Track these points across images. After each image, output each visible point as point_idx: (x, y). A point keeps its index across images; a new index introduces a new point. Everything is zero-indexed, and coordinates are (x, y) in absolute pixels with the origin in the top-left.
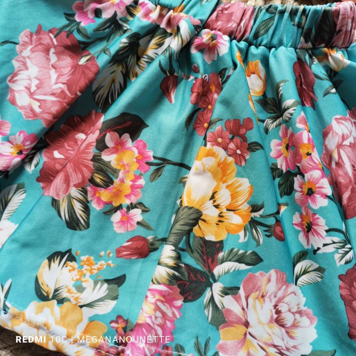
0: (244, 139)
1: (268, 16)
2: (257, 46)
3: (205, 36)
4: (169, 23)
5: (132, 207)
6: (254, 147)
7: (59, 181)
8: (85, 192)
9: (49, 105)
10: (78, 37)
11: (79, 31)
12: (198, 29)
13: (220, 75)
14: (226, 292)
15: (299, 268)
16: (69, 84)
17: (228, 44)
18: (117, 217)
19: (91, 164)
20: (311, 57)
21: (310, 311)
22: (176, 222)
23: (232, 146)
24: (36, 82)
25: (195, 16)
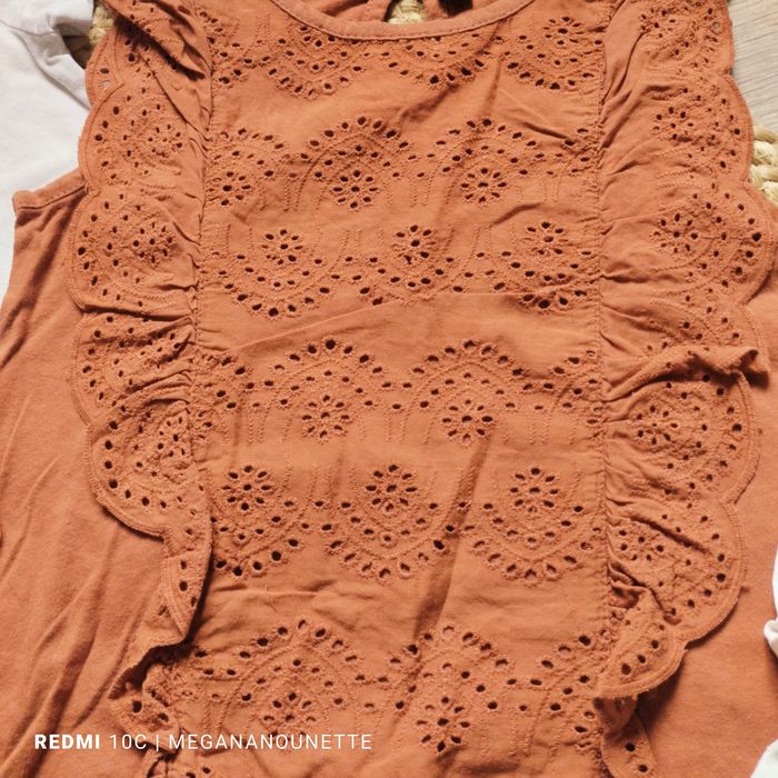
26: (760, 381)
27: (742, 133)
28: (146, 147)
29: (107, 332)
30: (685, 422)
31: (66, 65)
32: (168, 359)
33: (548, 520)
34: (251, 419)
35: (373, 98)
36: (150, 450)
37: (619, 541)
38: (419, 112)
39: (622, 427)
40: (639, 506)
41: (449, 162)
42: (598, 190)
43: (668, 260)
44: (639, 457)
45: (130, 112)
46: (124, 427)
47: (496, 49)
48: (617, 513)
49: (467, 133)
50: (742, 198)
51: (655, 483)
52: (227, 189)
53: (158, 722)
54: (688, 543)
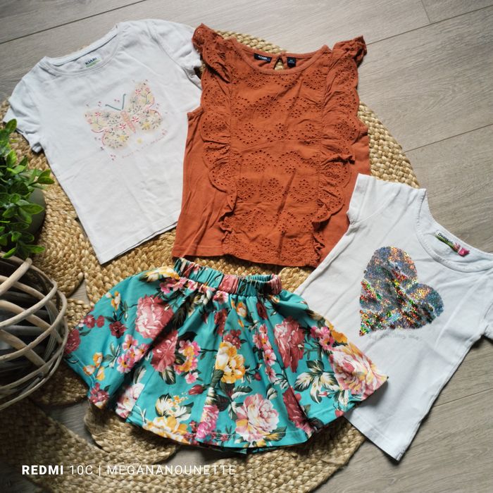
0: (238, 338)
1: (244, 283)
2: (241, 296)
3: (218, 293)
4: (202, 289)
5: (193, 372)
6: (242, 341)
7: (161, 364)
8: (172, 367)
9: (154, 331)
10: (163, 299)
11: (164, 297)
12: (214, 293)
13: (226, 310)
14: (237, 405)
15: (269, 392)
16: (161, 320)
17: (228, 298)
18: (187, 377)
19: (174, 355)
20: (264, 300)
21: (276, 410)
22: (213, 376)
23: (234, 341)
24: (146, 320)
25: (213, 286)
26: (353, 162)
27: (356, 103)
28: (217, 101)
29: (211, 147)
30: (336, 171)
31: (196, 78)
32: (225, 153)
33: (306, 191)
34: (243, 167)
35: (271, 90)
36: (222, 173)
37: (320, 195)
38: (282, 95)
39: (323, 171)
40: (325, 188)
41: (288, 108)
42: (323, 116)
43: (336, 135)
44: (326, 178)
45: (212, 92)
46: (216, 168)
47: (301, 78)
48: (320, 189)
49: (293, 101)
50: (353, 120)
51: (329, 183)
52: (236, 112)
53: (228, 226)
54: (334, 195)
